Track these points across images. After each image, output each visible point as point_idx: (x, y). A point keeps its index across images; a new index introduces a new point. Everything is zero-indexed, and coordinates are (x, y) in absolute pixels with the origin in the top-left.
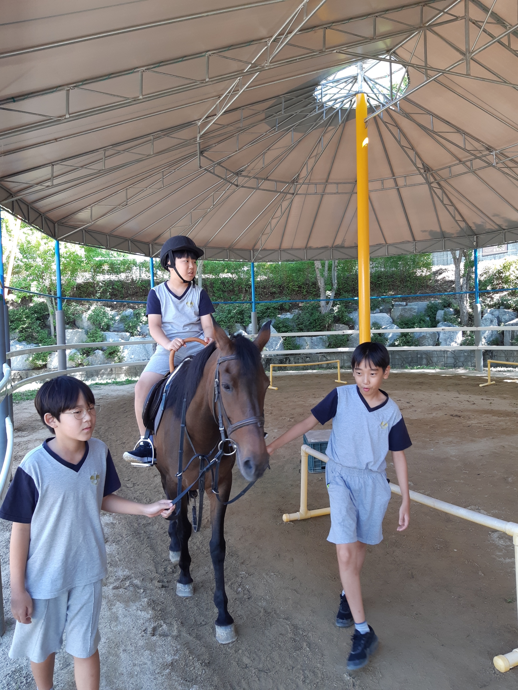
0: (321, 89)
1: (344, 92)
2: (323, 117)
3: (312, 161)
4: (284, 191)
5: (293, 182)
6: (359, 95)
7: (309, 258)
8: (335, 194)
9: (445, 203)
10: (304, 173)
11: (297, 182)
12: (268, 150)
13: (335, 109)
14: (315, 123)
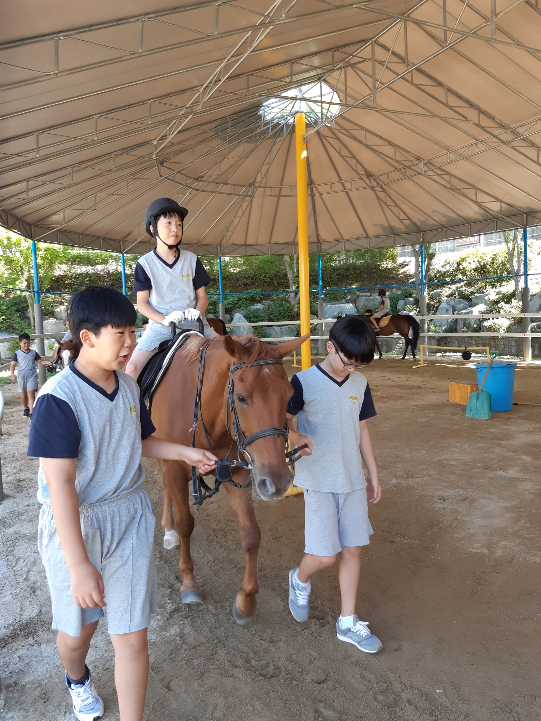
0: (264, 110)
1: (286, 113)
2: (269, 132)
3: (265, 167)
4: (243, 194)
5: (250, 185)
6: (298, 114)
7: (273, 253)
8: (289, 196)
9: (388, 204)
10: (259, 179)
11: (254, 186)
12: (224, 159)
13: (281, 124)
14: (263, 137)
